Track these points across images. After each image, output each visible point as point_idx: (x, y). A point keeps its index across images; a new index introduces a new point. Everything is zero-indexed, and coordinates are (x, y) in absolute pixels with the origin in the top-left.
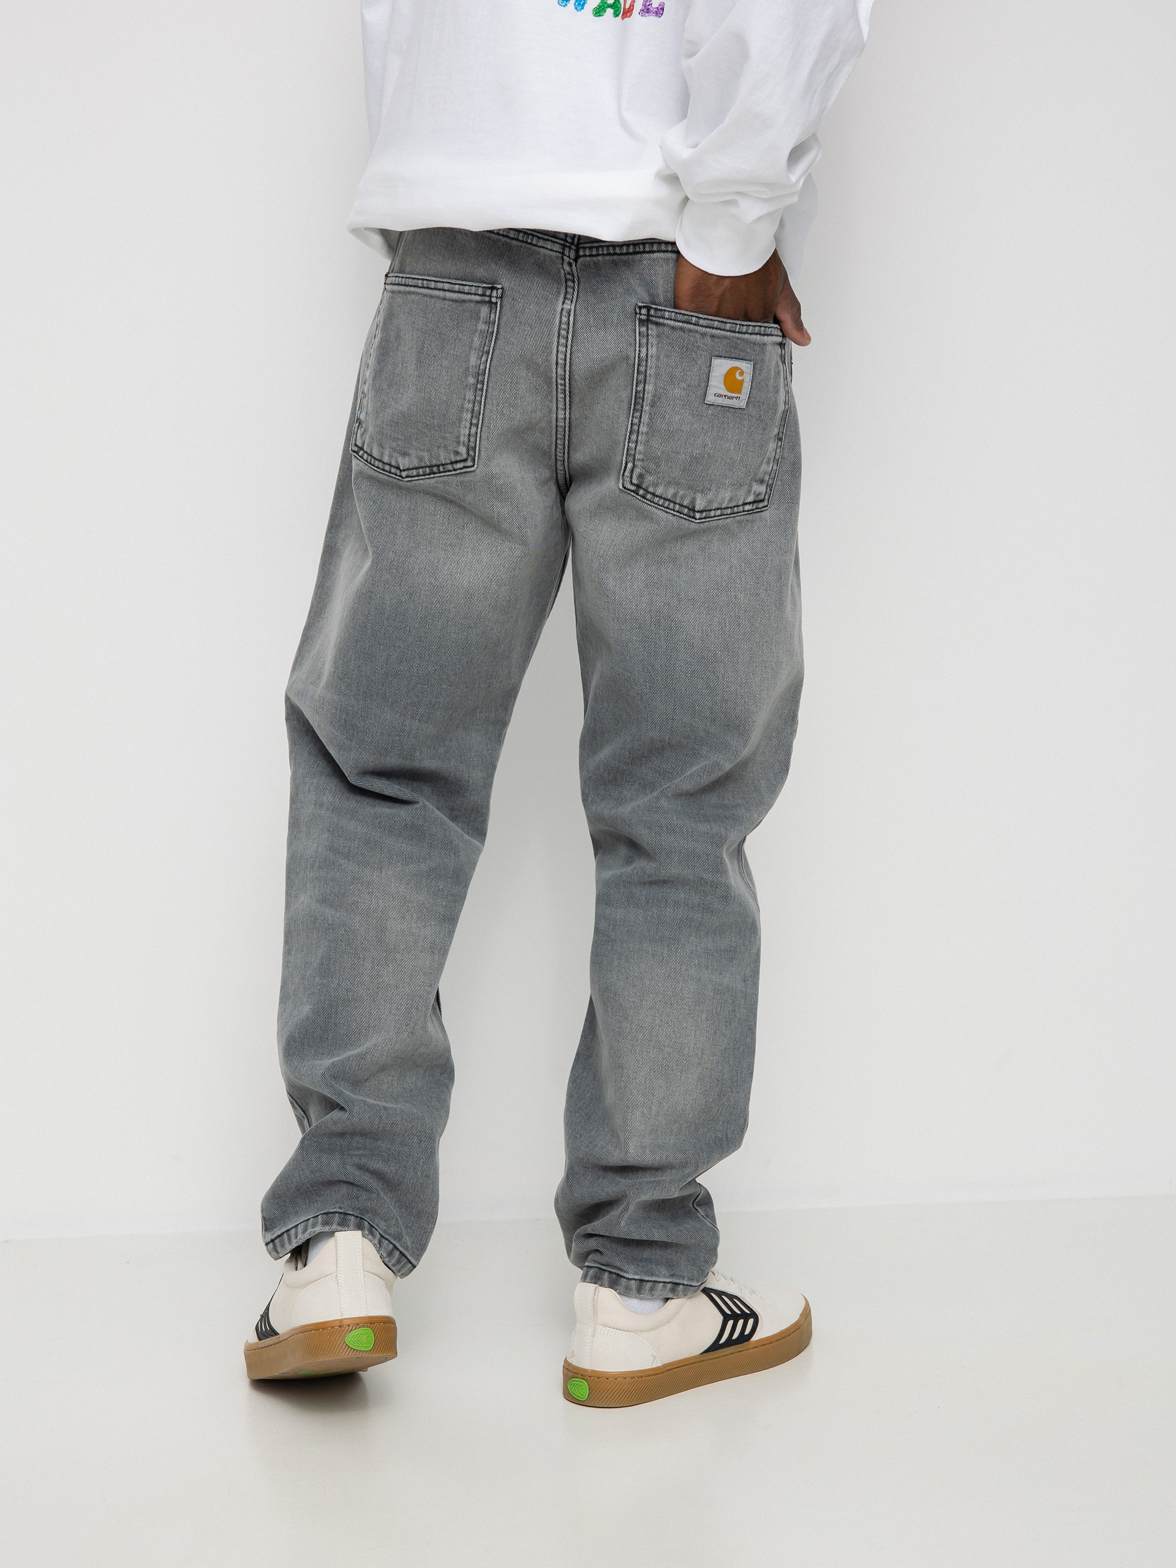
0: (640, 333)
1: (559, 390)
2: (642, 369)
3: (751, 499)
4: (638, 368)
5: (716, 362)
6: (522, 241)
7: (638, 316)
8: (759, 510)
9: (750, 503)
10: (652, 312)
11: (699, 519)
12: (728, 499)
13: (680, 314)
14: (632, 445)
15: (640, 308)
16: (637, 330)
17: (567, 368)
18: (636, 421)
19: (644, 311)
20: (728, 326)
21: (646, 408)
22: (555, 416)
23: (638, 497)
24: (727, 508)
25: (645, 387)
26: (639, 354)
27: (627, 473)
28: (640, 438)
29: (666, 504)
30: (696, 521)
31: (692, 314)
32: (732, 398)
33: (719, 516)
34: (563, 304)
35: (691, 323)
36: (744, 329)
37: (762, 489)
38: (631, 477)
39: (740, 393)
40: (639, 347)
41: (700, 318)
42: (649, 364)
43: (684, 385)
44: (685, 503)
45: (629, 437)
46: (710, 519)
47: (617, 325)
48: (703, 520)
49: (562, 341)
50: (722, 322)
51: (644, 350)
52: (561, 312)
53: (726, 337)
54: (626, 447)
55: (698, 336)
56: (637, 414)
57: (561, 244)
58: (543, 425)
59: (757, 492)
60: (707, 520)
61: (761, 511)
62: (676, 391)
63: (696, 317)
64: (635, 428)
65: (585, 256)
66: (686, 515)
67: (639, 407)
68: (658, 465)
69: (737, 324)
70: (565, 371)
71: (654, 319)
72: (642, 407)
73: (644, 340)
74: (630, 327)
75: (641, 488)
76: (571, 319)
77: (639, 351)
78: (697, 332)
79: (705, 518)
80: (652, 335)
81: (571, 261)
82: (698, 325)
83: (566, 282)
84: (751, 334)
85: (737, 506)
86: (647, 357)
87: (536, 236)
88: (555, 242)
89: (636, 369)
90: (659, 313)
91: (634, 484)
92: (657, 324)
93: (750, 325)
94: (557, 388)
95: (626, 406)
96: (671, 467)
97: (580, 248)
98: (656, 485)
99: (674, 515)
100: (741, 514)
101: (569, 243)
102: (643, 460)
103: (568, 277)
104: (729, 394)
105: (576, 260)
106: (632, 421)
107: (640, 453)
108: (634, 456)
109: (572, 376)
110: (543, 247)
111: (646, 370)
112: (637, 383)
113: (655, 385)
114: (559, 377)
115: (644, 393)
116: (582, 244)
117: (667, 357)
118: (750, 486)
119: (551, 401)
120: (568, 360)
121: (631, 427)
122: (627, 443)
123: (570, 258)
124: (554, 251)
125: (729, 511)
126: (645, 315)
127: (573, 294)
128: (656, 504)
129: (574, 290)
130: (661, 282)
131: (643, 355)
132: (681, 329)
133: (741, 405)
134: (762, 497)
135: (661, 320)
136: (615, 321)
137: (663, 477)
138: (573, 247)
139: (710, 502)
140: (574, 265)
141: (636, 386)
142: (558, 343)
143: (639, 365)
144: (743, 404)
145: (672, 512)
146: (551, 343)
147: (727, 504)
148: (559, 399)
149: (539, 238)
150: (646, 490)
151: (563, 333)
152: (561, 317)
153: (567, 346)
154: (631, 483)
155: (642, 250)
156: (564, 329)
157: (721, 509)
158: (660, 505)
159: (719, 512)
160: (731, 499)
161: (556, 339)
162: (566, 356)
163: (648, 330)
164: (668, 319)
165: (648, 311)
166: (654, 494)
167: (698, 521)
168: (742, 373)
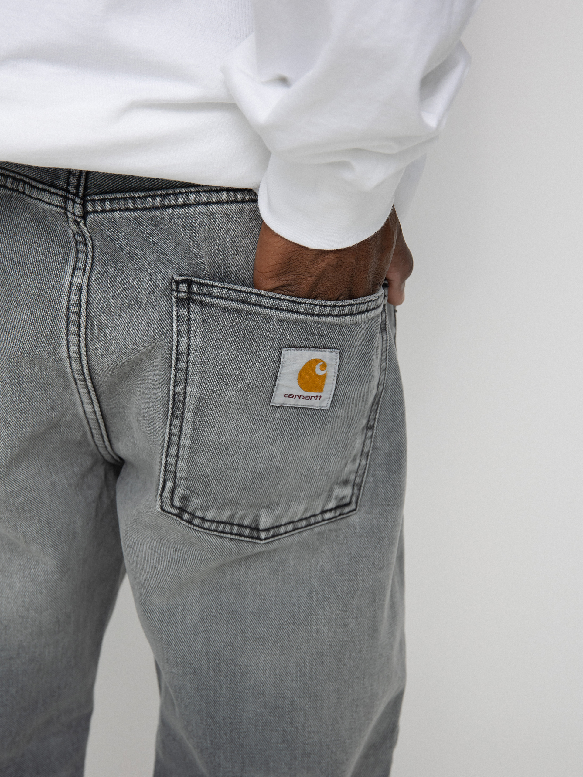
0: (178, 317)
1: (79, 386)
2: (182, 365)
3: (332, 505)
4: (176, 365)
5: (288, 355)
6: (12, 189)
7: (175, 294)
8: (345, 516)
9: (330, 510)
10: (195, 288)
11: (265, 539)
12: (302, 512)
13: (235, 290)
14: (172, 460)
15: (178, 283)
16: (174, 313)
17: (84, 362)
18: (175, 430)
19: (183, 287)
20: (303, 308)
21: (188, 415)
22: (80, 408)
23: (182, 522)
24: (301, 520)
25: (185, 388)
26: (177, 346)
27: (166, 494)
28: (181, 452)
29: (221, 527)
30: (262, 542)
31: (251, 290)
32: (310, 398)
33: (291, 531)
34: (72, 276)
35: (249, 303)
36: (327, 311)
37: (347, 491)
38: (172, 499)
39: (321, 391)
40: (178, 337)
41: (263, 296)
42: (191, 359)
43: (240, 385)
44: (246, 522)
45: (167, 450)
46: (280, 537)
47: (147, 306)
48: (271, 540)
49: (73, 328)
50: (294, 302)
51: (184, 341)
52: (70, 289)
53: (301, 322)
54: (164, 461)
55: (259, 319)
56: (177, 422)
57: (61, 196)
58: (68, 418)
59: (340, 496)
60: (276, 538)
61: (347, 517)
62: (229, 393)
63: (256, 294)
64: (175, 439)
65: (95, 212)
66: (247, 537)
67: (178, 413)
68: (207, 485)
69: (317, 305)
70: (82, 366)
71: (197, 297)
72: (183, 413)
73: (185, 327)
74: (163, 309)
75: (186, 511)
76: (84, 298)
77: (178, 342)
78: (258, 314)
79: (273, 536)
80: (195, 320)
81: (78, 219)
82: (260, 306)
83: (76, 245)
84: (337, 316)
85: (314, 516)
86: (189, 350)
87: (29, 184)
88: (53, 193)
89: (173, 366)
90: (205, 290)
91: (176, 507)
92: (202, 304)
93: (335, 306)
94: (76, 384)
95: (162, 409)
96: (226, 487)
97: (88, 201)
98: (205, 508)
99: (231, 539)
100: (320, 524)
101: (72, 194)
102: (186, 479)
103: (78, 238)
104: (305, 394)
105: (84, 217)
106: (170, 429)
107: (182, 471)
108: (175, 473)
109: (93, 371)
110: (40, 200)
111: (187, 367)
112: (175, 383)
113: (201, 387)
114: (75, 373)
115: (185, 396)
116: (90, 195)
117: (217, 348)
118: (331, 490)
119: (72, 394)
120: (83, 353)
121: (169, 438)
122: (164, 457)
123: (75, 215)
124: (53, 205)
125: (304, 523)
126: (185, 292)
127: (86, 262)
128: (207, 529)
129: (87, 256)
130: (204, 245)
131: (183, 347)
132: (236, 310)
133: (322, 405)
134: (347, 500)
135: (208, 299)
136: (144, 300)
137: (215, 499)
138: (78, 200)
139: (279, 517)
140: (82, 223)
141: (174, 387)
142: (67, 330)
143: (177, 360)
144: (325, 403)
145: (229, 536)
146: (58, 331)
147: (302, 515)
148: (82, 394)
149: (32, 186)
150: (192, 515)
151: (73, 317)
152: (69, 296)
153: (79, 336)
154: (172, 505)
155: (173, 202)
156: (74, 313)
157: (293, 522)
158: (212, 530)
159: (290, 527)
160: (306, 510)
161: (64, 325)
162: (80, 347)
163: (189, 312)
164: (217, 297)
165: (189, 286)
166: (203, 519)
167: (264, 542)
168: (324, 366)
